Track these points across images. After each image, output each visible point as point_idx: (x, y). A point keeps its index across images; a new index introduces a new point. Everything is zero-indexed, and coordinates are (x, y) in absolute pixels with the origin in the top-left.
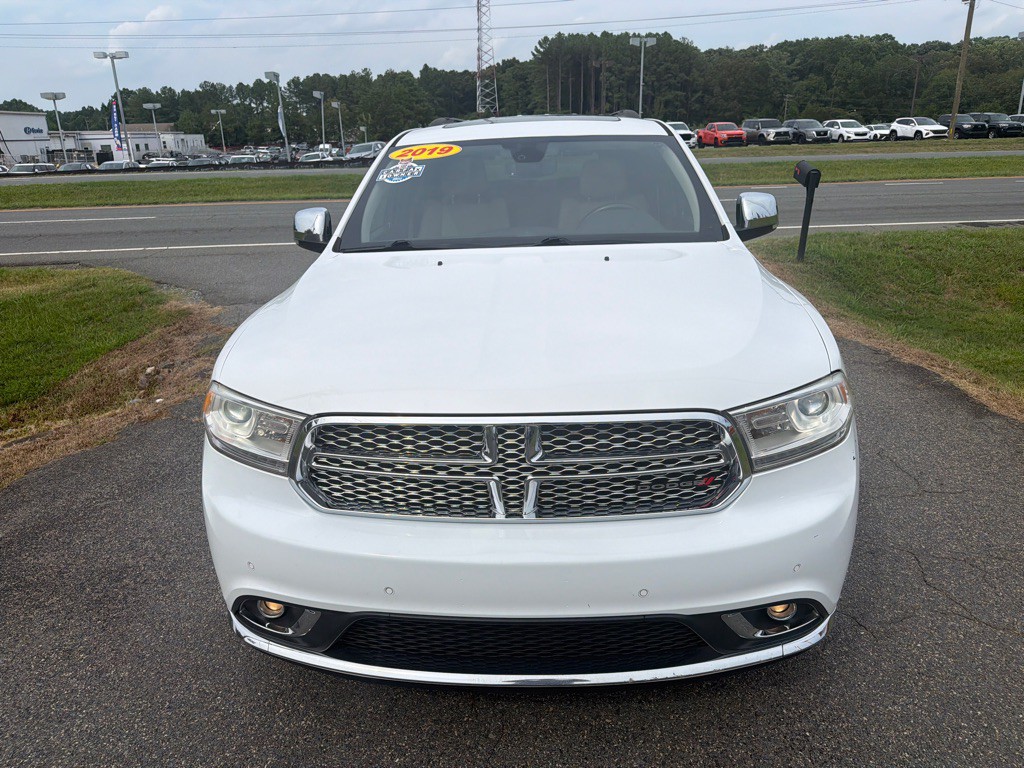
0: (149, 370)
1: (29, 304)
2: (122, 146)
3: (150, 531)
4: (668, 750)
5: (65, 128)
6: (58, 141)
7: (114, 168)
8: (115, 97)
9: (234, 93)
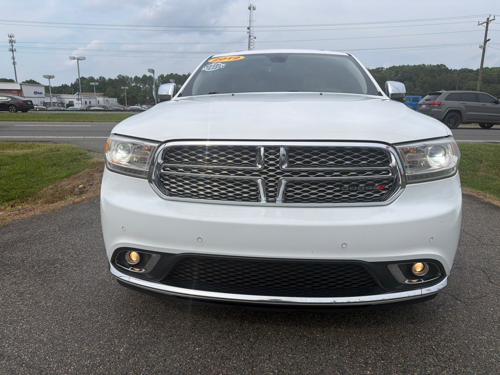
0: (80, 186)
1: (25, 157)
2: (78, 102)
3: (72, 245)
4: (353, 351)
5: (52, 93)
6: (49, 98)
7: (74, 109)
8: (78, 80)
9: (133, 81)
